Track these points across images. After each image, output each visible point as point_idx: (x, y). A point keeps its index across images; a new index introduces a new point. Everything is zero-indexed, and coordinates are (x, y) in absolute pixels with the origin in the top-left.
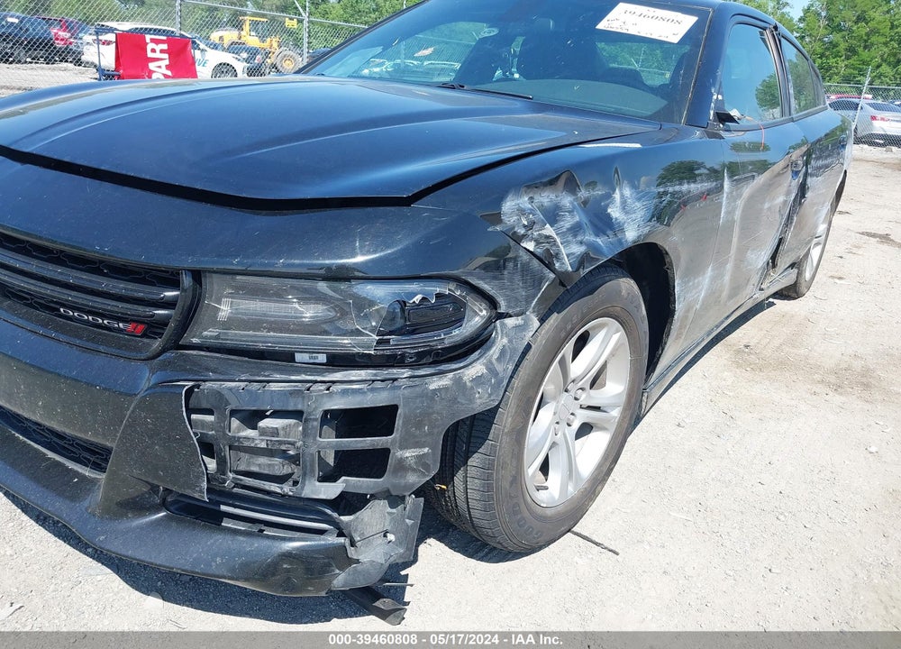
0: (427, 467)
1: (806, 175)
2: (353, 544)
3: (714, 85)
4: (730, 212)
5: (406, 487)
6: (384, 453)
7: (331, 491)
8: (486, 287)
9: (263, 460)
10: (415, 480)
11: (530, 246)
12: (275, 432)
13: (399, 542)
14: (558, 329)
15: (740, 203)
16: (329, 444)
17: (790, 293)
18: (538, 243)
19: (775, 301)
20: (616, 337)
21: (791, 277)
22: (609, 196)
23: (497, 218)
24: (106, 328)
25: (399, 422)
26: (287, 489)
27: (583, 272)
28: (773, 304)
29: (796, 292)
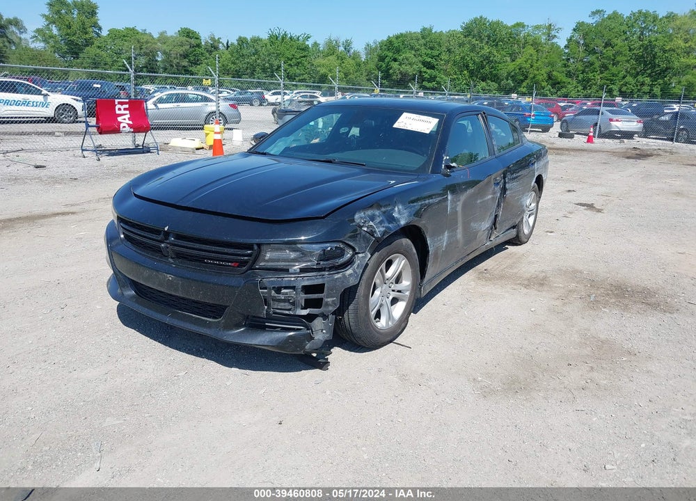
0: (335, 304)
1: (505, 183)
2: (312, 331)
3: (444, 153)
4: (454, 209)
5: (329, 311)
6: (321, 300)
7: (305, 312)
8: (351, 244)
9: (282, 304)
10: (332, 309)
11: (365, 229)
12: (286, 294)
13: (327, 333)
14: (378, 258)
15: (460, 204)
16: (302, 297)
17: (517, 241)
18: (368, 228)
19: (508, 247)
20: (403, 262)
21: (513, 233)
22: (393, 209)
23: (353, 221)
24: (224, 266)
25: (325, 289)
26: (291, 313)
27: (385, 237)
28: (507, 248)
29: (519, 241)
